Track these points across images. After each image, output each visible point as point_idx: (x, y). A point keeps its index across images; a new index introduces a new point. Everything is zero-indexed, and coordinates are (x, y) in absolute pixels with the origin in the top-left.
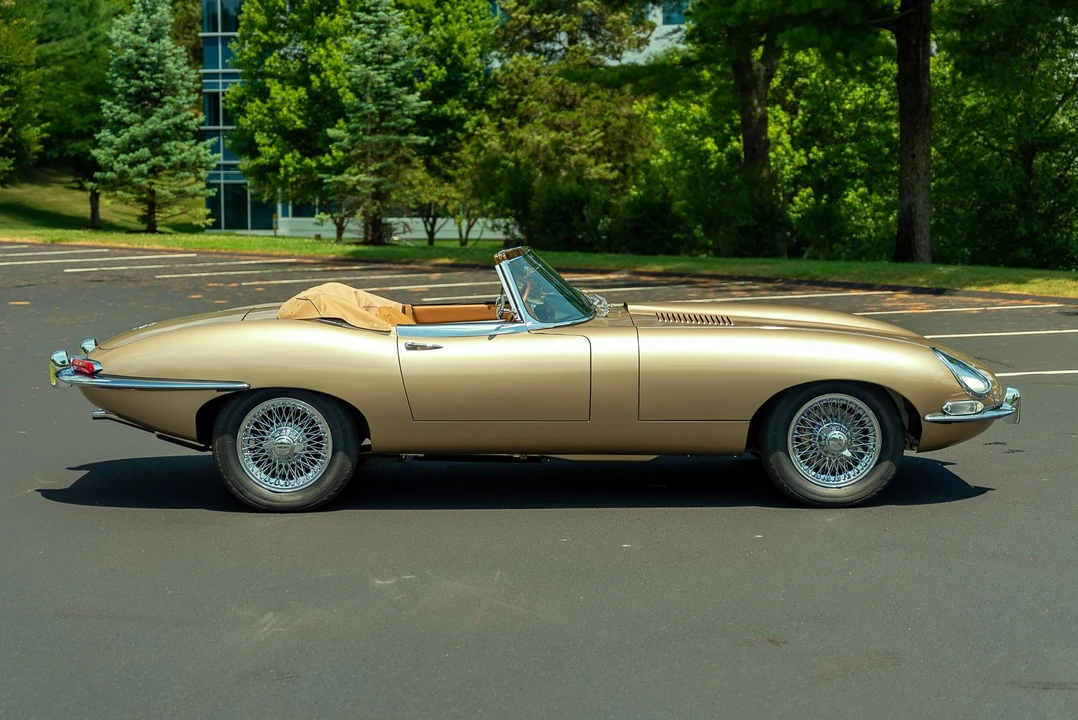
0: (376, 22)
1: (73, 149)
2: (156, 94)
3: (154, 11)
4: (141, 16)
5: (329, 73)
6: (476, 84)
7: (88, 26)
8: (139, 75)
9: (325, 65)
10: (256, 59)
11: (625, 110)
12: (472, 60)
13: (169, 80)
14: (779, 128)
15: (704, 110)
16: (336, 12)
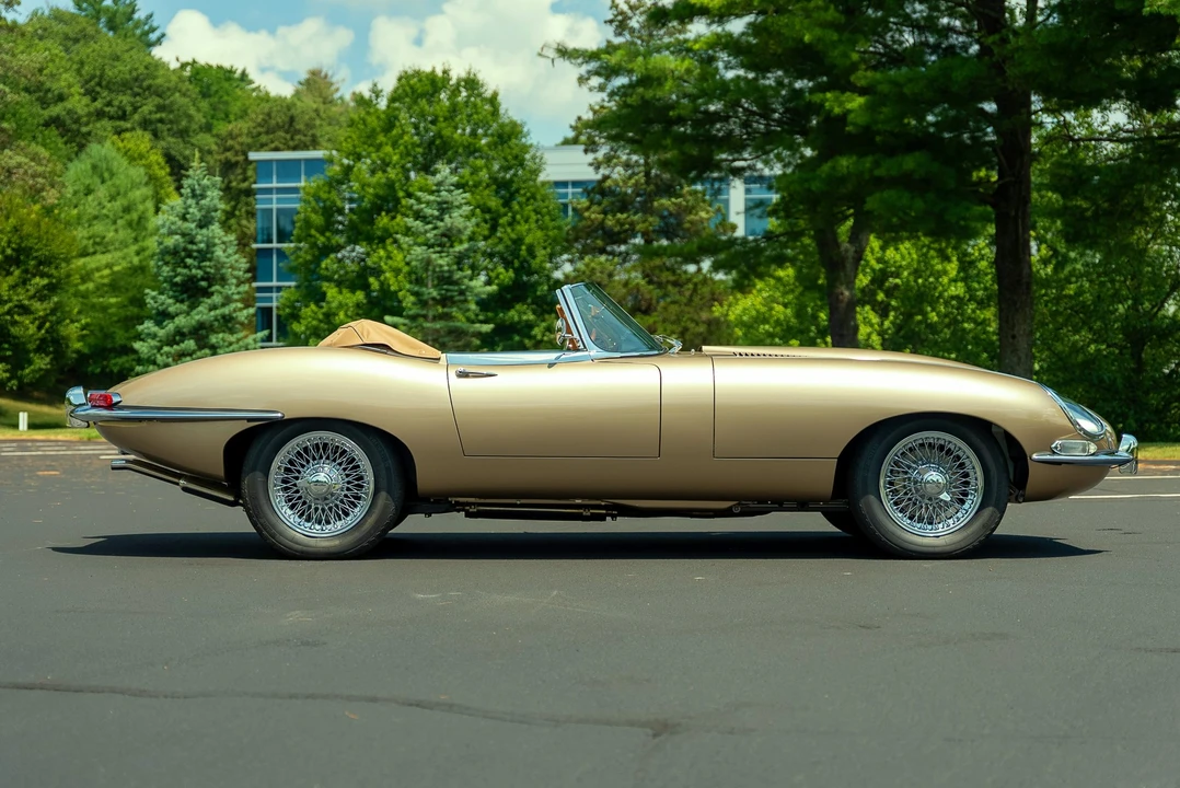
0: (439, 203)
1: (115, 365)
2: (204, 284)
3: (203, 196)
4: (190, 201)
5: (388, 275)
6: (546, 288)
7: (136, 240)
8: (185, 263)
9: (385, 267)
10: (311, 262)
11: (704, 315)
12: (542, 262)
13: (218, 269)
14: (869, 330)
15: (789, 311)
16: (397, 212)
